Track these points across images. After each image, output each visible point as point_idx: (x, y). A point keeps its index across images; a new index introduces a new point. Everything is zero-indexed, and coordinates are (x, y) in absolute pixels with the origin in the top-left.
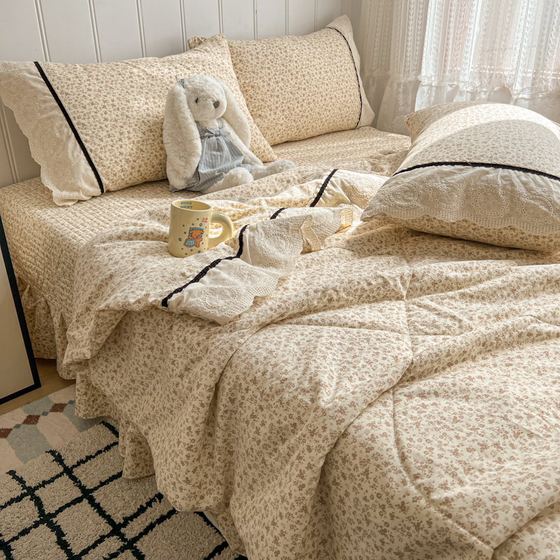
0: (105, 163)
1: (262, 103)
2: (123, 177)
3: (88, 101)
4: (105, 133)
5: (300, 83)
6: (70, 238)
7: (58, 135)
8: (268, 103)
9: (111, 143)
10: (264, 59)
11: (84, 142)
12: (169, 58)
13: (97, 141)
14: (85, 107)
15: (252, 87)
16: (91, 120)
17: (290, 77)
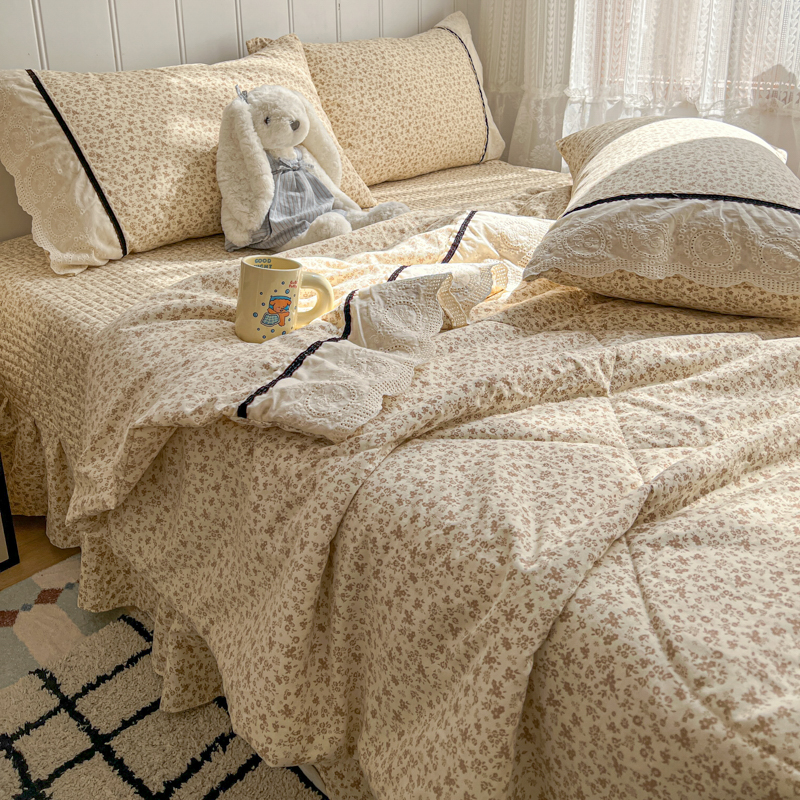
0: (130, 210)
1: (352, 127)
2: (156, 231)
3: (106, 123)
4: (131, 168)
5: (405, 101)
6: (79, 320)
7: (60, 171)
8: (361, 128)
9: (140, 182)
10: (353, 67)
11: (99, 181)
12: (223, 64)
13: (119, 179)
14: (101, 131)
15: (339, 106)
16: (111, 149)
17: (391, 92)
